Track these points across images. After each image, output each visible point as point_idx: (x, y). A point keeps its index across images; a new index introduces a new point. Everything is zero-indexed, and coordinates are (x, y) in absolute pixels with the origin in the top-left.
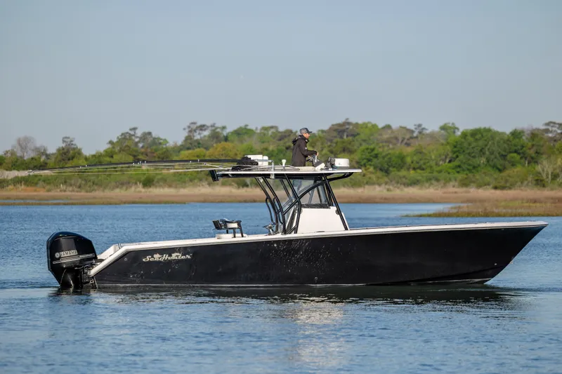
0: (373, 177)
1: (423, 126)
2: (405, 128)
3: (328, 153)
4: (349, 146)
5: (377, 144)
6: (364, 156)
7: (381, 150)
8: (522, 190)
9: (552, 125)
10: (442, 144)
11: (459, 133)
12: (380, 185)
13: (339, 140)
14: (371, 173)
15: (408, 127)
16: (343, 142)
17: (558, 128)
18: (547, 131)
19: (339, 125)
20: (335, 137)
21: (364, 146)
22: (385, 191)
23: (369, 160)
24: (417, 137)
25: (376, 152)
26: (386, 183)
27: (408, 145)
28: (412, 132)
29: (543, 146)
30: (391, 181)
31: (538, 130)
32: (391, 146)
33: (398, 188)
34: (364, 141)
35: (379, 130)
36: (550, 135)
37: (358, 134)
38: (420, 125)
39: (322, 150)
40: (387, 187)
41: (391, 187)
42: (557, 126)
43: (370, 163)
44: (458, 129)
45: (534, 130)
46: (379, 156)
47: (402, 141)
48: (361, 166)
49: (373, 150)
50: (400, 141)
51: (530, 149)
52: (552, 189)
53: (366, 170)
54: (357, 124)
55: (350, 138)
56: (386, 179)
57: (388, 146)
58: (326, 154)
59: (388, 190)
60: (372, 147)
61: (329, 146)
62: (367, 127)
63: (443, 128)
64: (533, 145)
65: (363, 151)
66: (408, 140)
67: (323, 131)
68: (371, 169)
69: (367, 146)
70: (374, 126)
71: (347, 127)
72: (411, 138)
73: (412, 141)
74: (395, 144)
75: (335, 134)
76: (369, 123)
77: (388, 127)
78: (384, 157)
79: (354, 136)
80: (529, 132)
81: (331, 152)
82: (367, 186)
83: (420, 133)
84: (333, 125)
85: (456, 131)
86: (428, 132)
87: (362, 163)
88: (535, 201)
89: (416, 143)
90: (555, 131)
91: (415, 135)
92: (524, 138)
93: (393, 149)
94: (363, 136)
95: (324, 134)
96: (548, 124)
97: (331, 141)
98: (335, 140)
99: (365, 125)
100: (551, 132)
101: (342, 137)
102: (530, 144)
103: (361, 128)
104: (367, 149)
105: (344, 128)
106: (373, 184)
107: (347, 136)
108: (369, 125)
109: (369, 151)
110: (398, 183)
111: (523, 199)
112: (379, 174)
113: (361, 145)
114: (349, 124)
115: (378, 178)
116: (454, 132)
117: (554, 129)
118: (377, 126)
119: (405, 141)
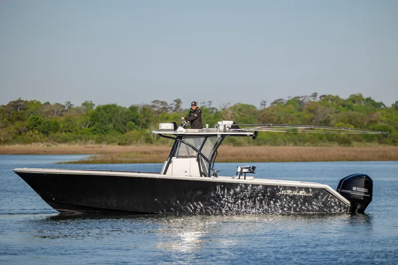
0: (38, 136)
1: (71, 103)
2: (59, 104)
3: (7, 121)
4: (22, 116)
5: (40, 115)
6: (31, 123)
7: (43, 119)
8: (137, 146)
9: (156, 102)
10: (84, 115)
11: (95, 108)
12: (42, 142)
13: (15, 112)
14: (36, 134)
15: (61, 104)
16: (17, 114)
17: (161, 105)
18: (154, 106)
19: (15, 102)
20: (12, 110)
21: (32, 116)
22: (46, 146)
23: (35, 126)
24: (67, 110)
25: (39, 120)
26: (47, 141)
27: (61, 115)
28: (64, 107)
29: (151, 116)
30: (50, 140)
31: (148, 106)
32: (49, 116)
33: (54, 144)
34: (32, 113)
35: (42, 105)
36: (155, 109)
37: (28, 108)
38: (69, 103)
39: (3, 119)
40: (47, 143)
41: (50, 144)
42: (160, 103)
43: (35, 127)
44: (94, 105)
45: (144, 106)
46: (41, 123)
47: (57, 113)
48: (30, 129)
49: (37, 119)
50: (56, 112)
51: (142, 118)
52: (157, 145)
53: (33, 132)
54: (26, 101)
55: (22, 111)
56: (46, 138)
57: (47, 116)
58: (6, 122)
59: (48, 146)
60: (37, 117)
61: (9, 116)
62: (33, 103)
63: (85, 104)
64: (144, 116)
65: (31, 120)
66: (61, 112)
67: (3, 106)
68: (37, 132)
69: (34, 116)
70: (38, 103)
71: (20, 103)
72: (64, 111)
73: (63, 113)
74: (53, 115)
75: (12, 108)
76: (35, 100)
77: (48, 103)
78: (45, 124)
79: (24, 109)
80: (141, 107)
81: (9, 120)
82: (33, 143)
83: (69, 107)
84: (10, 102)
85: (93, 106)
86: (74, 107)
87: (31, 127)
88: (145, 153)
89: (67, 114)
90: (159, 107)
91: (66, 109)
92: (138, 111)
93: (51, 118)
94: (30, 110)
95: (4, 108)
96: (154, 102)
97: (9, 113)
98: (12, 112)
99: (32, 103)
100: (156, 107)
101: (16, 110)
102: (142, 115)
103: (30, 104)
104: (34, 118)
105: (18, 104)
106: (38, 141)
107: (20, 109)
108: (35, 102)
109: (35, 119)
110: (54, 140)
111: (137, 152)
112: (42, 135)
113: (29, 115)
114: (21, 101)
115: (41, 137)
116: (92, 107)
117: (158, 105)
118: (40, 103)
119: (59, 113)
